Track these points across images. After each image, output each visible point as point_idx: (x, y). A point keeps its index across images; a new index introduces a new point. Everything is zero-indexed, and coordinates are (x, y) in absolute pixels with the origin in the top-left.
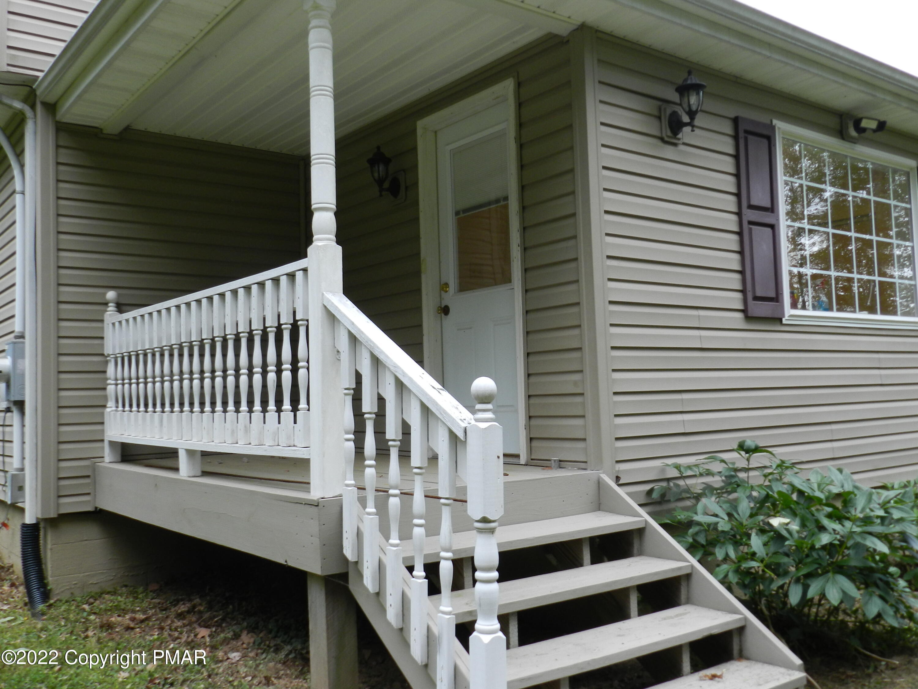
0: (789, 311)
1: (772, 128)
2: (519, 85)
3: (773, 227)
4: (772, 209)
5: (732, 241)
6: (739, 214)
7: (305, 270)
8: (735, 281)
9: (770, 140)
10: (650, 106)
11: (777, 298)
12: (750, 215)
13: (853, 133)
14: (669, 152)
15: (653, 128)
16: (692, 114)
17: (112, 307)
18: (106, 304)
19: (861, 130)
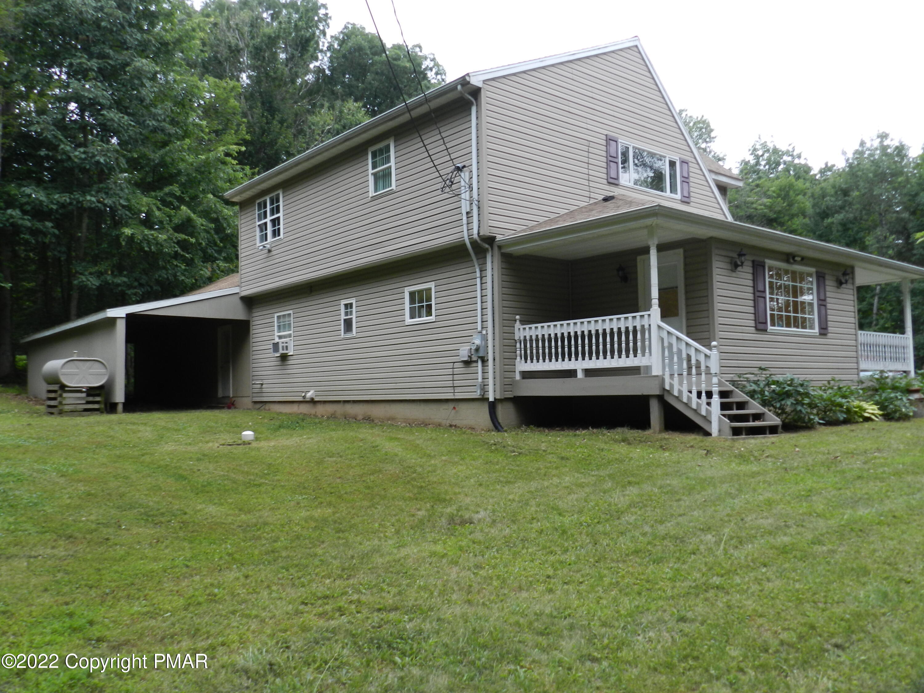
0: (770, 328)
1: (764, 263)
2: (685, 251)
3: (765, 298)
4: (764, 291)
5: (751, 303)
6: (754, 294)
7: (649, 315)
8: (752, 317)
9: (764, 267)
10: (728, 260)
11: (766, 323)
12: (758, 294)
13: (792, 261)
14: (734, 274)
15: (728, 266)
16: (742, 263)
17: (518, 322)
18: (516, 321)
19: (795, 261)
